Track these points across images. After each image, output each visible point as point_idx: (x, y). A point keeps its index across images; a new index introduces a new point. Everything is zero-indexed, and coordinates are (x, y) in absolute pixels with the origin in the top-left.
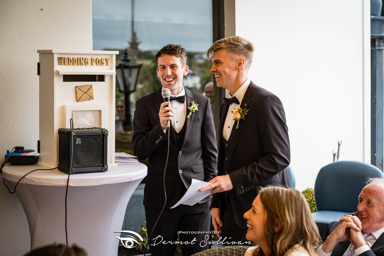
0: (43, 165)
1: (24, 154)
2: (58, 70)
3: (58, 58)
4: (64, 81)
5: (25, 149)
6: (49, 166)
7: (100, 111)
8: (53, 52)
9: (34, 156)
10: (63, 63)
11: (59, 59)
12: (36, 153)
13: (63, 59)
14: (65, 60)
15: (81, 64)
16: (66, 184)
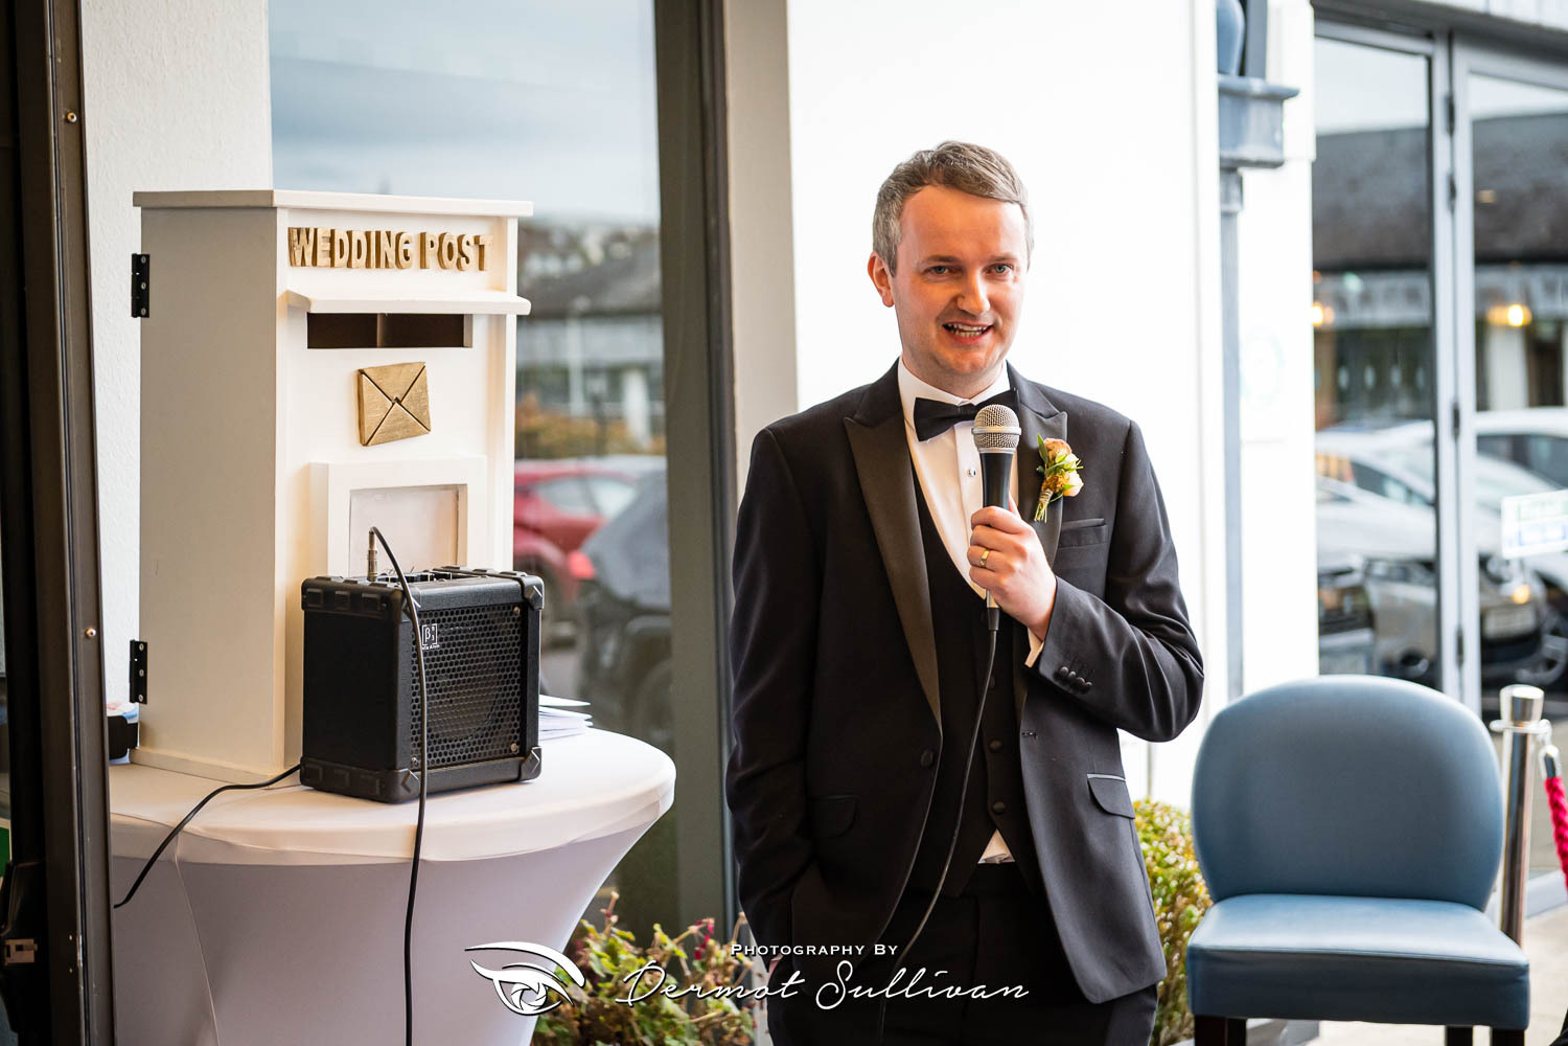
3: (292, 230)
4: (310, 344)
6: (245, 765)
7: (457, 492)
8: (275, 203)
10: (309, 260)
11: (298, 237)
12: (114, 706)
13: (310, 236)
14: (319, 241)
15: (382, 262)
16: (411, 855)
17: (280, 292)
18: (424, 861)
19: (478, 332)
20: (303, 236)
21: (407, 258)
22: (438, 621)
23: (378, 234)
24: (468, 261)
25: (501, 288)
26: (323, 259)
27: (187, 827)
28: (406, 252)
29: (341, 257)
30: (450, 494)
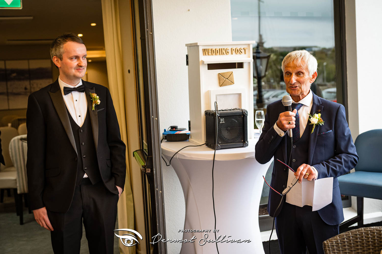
0: (193, 141)
1: (178, 132)
2: (203, 60)
3: (203, 49)
4: (208, 69)
7: (240, 95)
8: (198, 45)
10: (207, 54)
12: (187, 132)
14: (209, 51)
15: (223, 54)
16: (213, 159)
17: (200, 60)
18: (216, 160)
19: (245, 65)
20: (205, 50)
21: (228, 53)
22: (224, 118)
23: (222, 49)
24: (242, 52)
25: (249, 57)
26: (210, 53)
27: (178, 152)
28: (228, 52)
29: (214, 53)
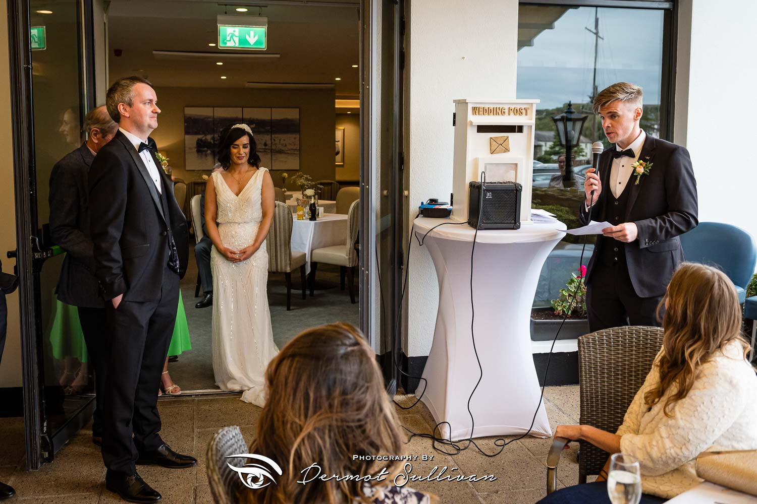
0: (454, 219)
1: (437, 207)
2: (472, 121)
3: (472, 107)
4: (478, 132)
5: (439, 201)
6: (458, 219)
7: (516, 165)
8: (467, 102)
9: (446, 209)
10: (477, 114)
11: (474, 109)
12: (448, 207)
13: (478, 109)
14: (480, 110)
15: (497, 114)
16: (473, 240)
17: (468, 121)
18: (477, 242)
19: (525, 129)
20: (476, 109)
21: (504, 113)
22: (492, 192)
23: (496, 108)
24: (522, 113)
25: (531, 119)
26: (480, 113)
27: (434, 229)
29: (486, 113)
30: (514, 166)
